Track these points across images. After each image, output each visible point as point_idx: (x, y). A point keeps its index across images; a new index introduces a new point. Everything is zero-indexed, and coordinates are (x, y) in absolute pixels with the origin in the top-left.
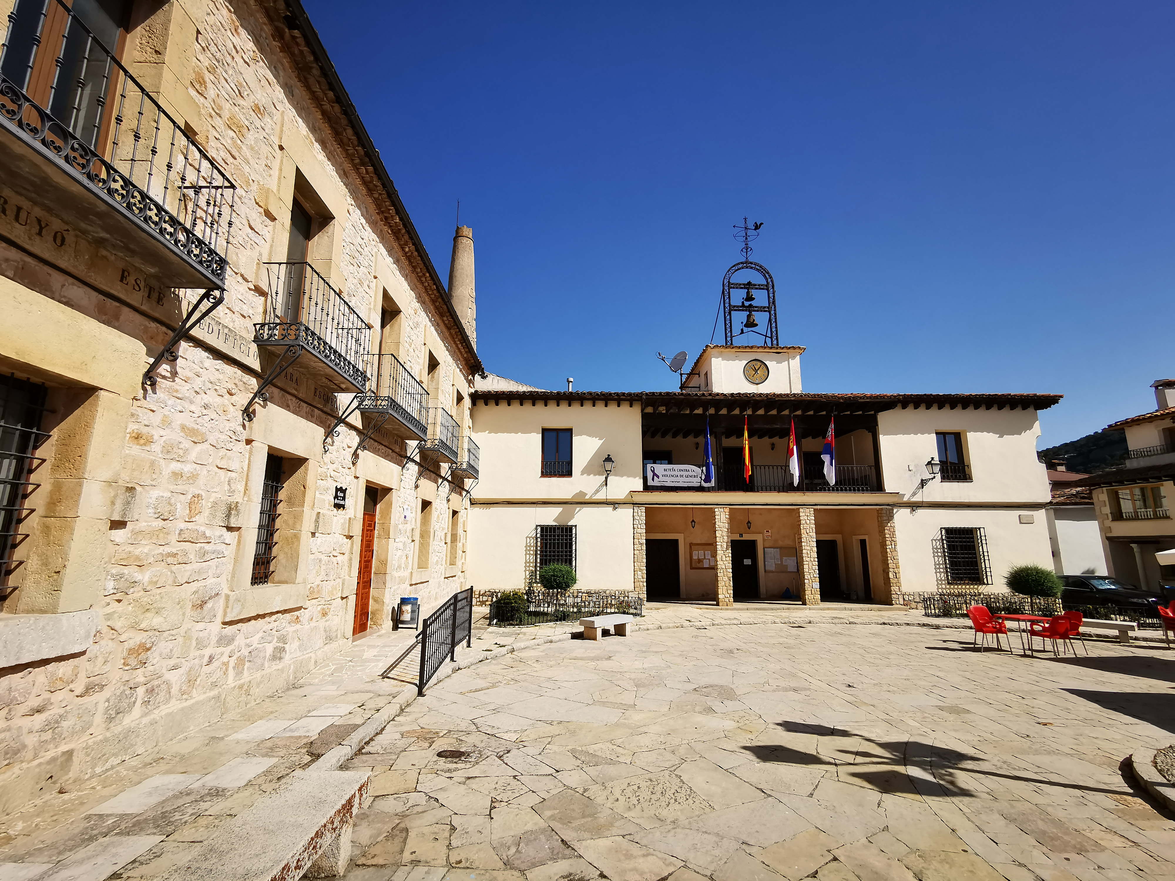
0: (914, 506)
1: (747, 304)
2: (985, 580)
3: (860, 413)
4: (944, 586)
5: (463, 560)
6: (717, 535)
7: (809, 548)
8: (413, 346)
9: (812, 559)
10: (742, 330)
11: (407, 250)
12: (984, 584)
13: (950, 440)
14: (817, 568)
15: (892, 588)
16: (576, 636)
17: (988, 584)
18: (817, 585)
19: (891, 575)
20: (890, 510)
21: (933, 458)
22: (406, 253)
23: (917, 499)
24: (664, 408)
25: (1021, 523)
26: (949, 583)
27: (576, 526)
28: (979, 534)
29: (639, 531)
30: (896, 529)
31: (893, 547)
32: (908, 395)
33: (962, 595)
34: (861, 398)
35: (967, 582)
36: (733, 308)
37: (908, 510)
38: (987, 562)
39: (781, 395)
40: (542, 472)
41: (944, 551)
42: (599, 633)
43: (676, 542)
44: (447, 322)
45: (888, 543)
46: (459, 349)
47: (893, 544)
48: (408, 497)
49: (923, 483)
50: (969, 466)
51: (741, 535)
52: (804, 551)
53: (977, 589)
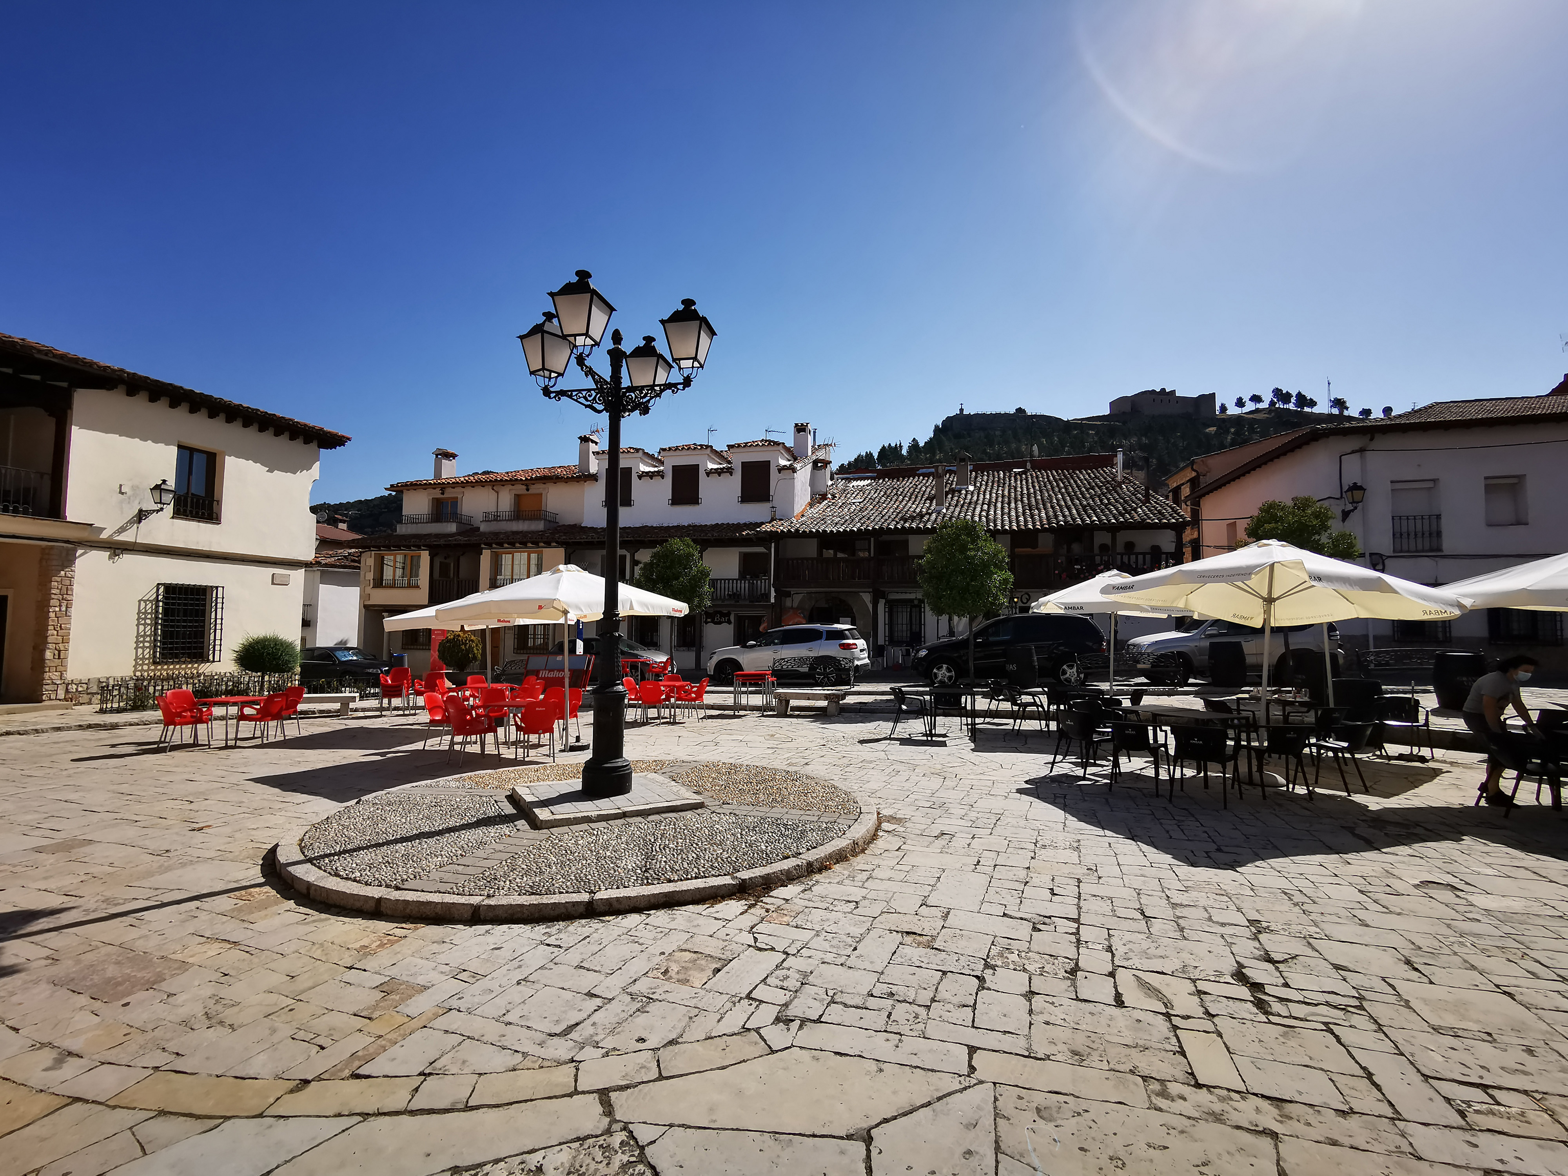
0: (117, 548)
2: (211, 657)
3: (37, 378)
4: (146, 667)
12: (208, 661)
13: (199, 462)
15: (47, 675)
20: (68, 550)
21: (164, 481)
23: (127, 537)
25: (273, 583)
26: (155, 663)
28: (214, 595)
30: (75, 581)
31: (64, 609)
33: (173, 678)
35: (183, 659)
37: (106, 554)
38: (218, 632)
41: (157, 618)
45: (54, 602)
47: (64, 605)
49: (141, 515)
50: (219, 502)
53: (197, 668)
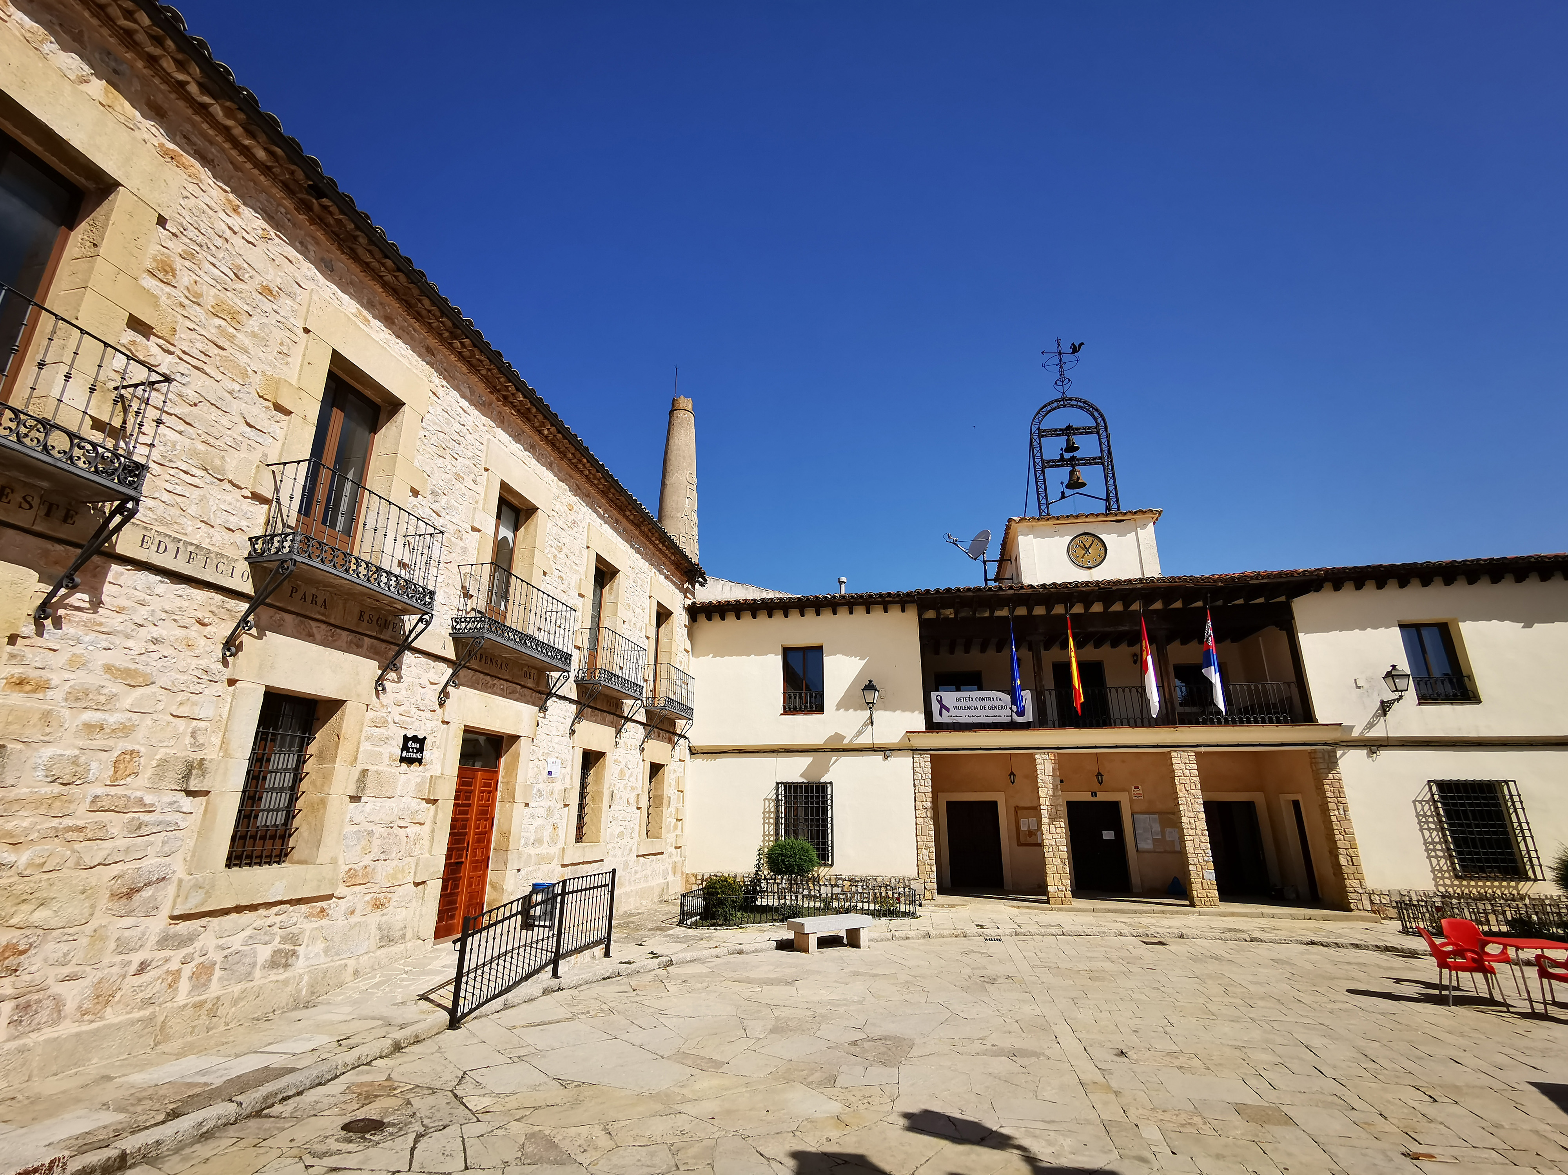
0: (1374, 746)
1: (1067, 456)
2: (1530, 873)
3: (1261, 600)
4: (1448, 882)
5: (679, 832)
6: (1041, 794)
7: (1191, 814)
8: (565, 550)
9: (1200, 833)
10: (1063, 493)
11: (546, 432)
12: (1528, 879)
13: (1430, 639)
14: (1209, 846)
15: (1347, 882)
16: (784, 945)
17: (1536, 880)
18: (1210, 874)
19: (1343, 861)
20: (1329, 752)
22: (546, 437)
23: (1377, 732)
24: (952, 610)
26: (1457, 877)
27: (831, 783)
28: (1506, 792)
29: (923, 789)
30: (1344, 783)
31: (1342, 812)
32: (1338, 569)
33: (1487, 899)
34: (1252, 578)
35: (1492, 875)
36: (1048, 464)
37: (1364, 752)
38: (1529, 840)
39: (1129, 581)
40: (784, 707)
41: (1440, 821)
42: (813, 942)
43: (995, 803)
44: (632, 517)
45: (1331, 806)
46: (660, 550)
47: (1341, 808)
48: (556, 746)
49: (1385, 707)
50: (1470, 677)
51: (1094, 794)
52: (1184, 819)
53: (1516, 888)
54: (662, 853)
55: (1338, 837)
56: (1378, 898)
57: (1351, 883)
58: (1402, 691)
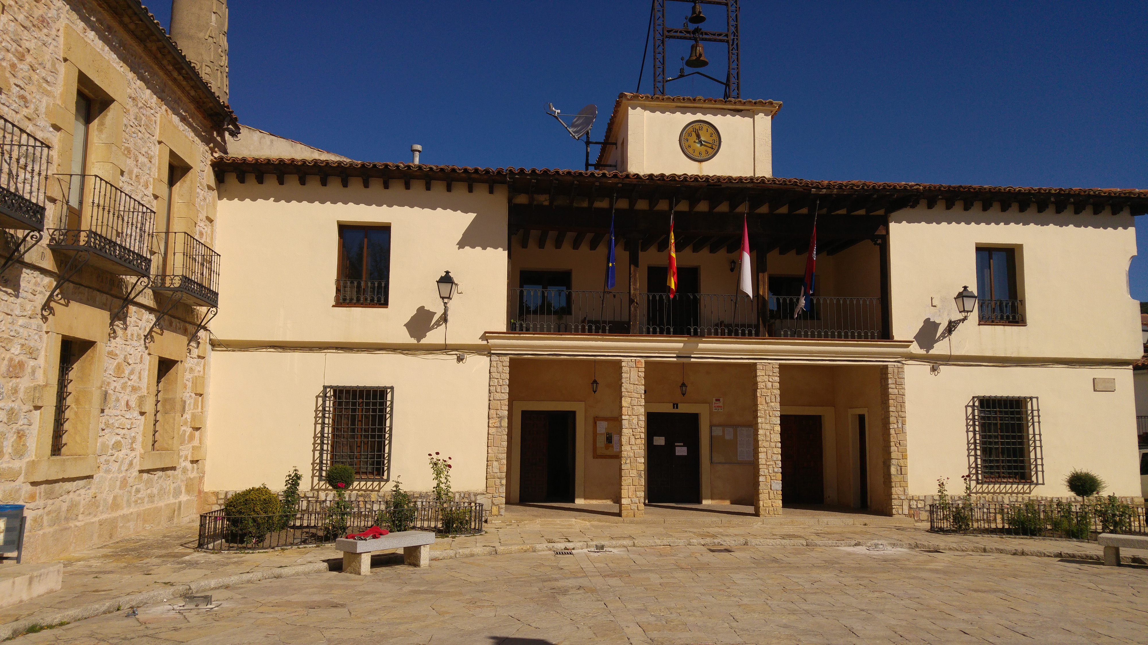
0: (937, 362)
1: (692, 27)
2: (1034, 479)
3: (862, 212)
5: (196, 443)
6: (624, 404)
7: (768, 426)
8: (28, 58)
9: (773, 444)
10: (682, 70)
12: (1032, 483)
13: (998, 261)
14: (780, 457)
17: (1037, 484)
18: (778, 485)
19: (893, 470)
20: (897, 368)
21: (965, 288)
23: (941, 350)
25: (1095, 391)
26: (978, 482)
27: (392, 388)
28: (1029, 408)
29: (498, 396)
30: (907, 398)
31: (900, 426)
32: (935, 187)
35: (1007, 479)
36: (669, 34)
37: (928, 368)
38: (1039, 450)
39: (738, 180)
40: (337, 298)
42: (366, 562)
43: (572, 414)
45: (892, 419)
47: (900, 421)
50: (1023, 302)
51: (676, 406)
52: (761, 432)
53: (1021, 490)
54: (174, 468)
55: (893, 449)
56: (915, 503)
57: (896, 491)
58: (968, 312)
